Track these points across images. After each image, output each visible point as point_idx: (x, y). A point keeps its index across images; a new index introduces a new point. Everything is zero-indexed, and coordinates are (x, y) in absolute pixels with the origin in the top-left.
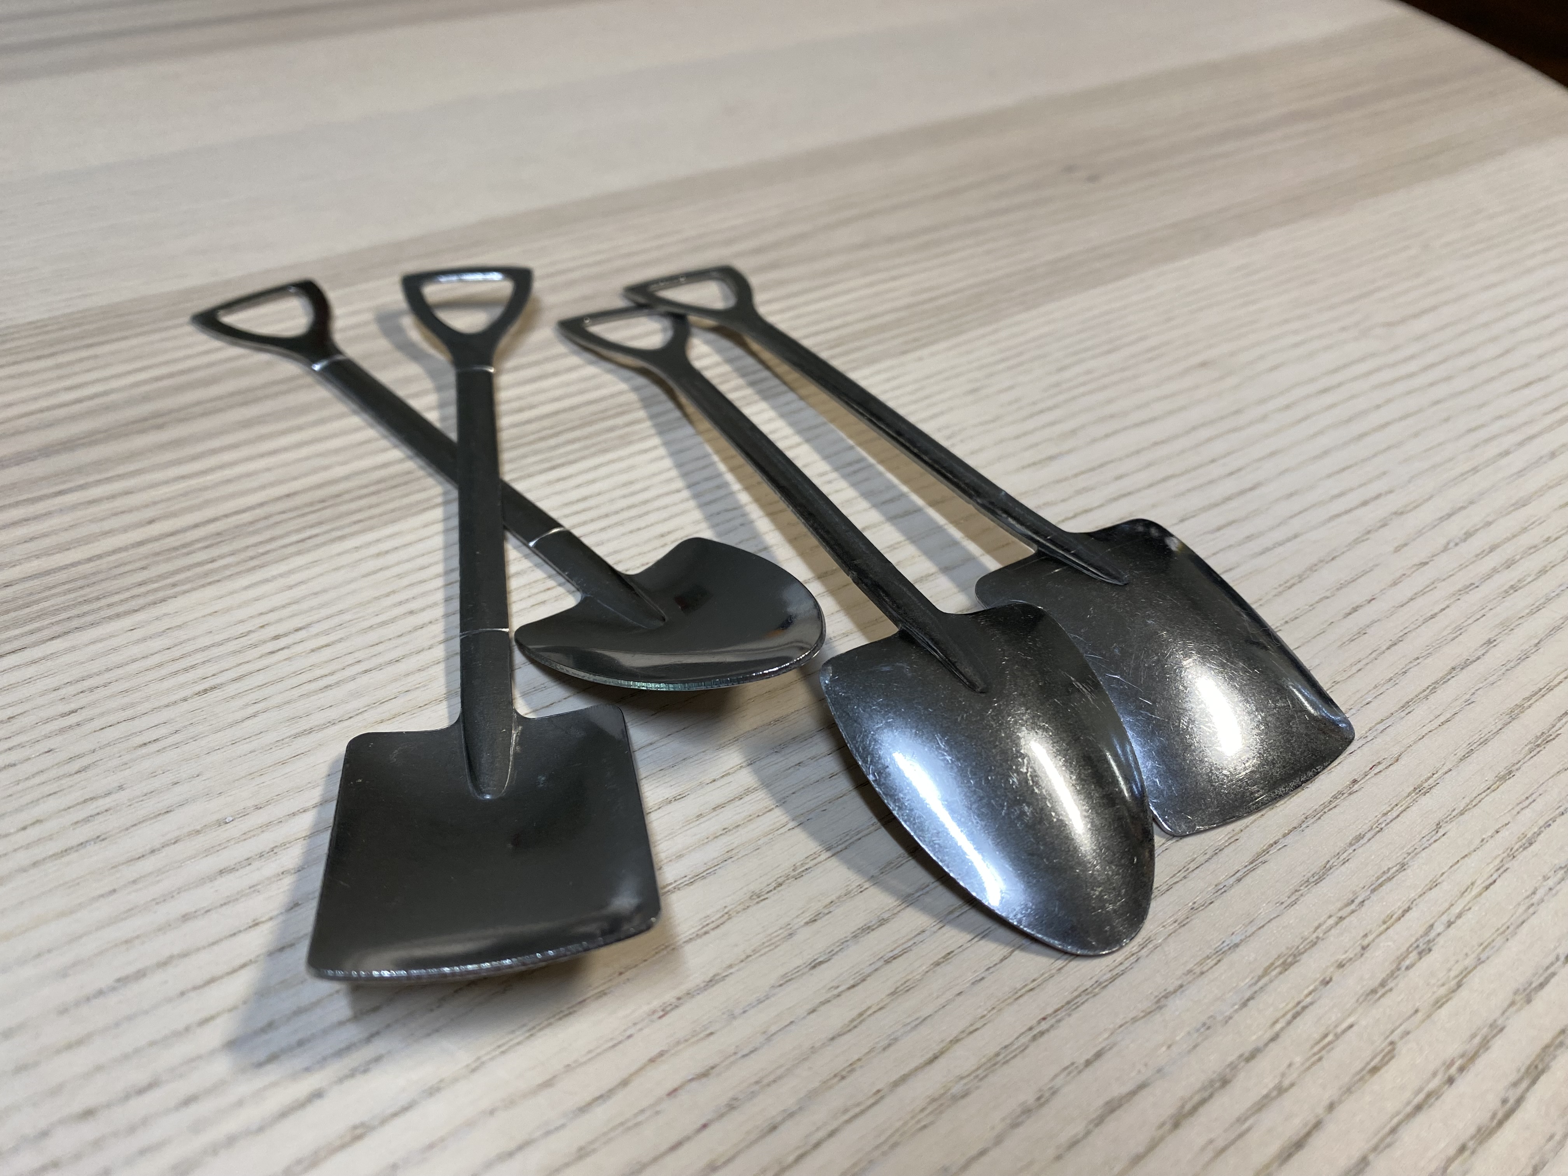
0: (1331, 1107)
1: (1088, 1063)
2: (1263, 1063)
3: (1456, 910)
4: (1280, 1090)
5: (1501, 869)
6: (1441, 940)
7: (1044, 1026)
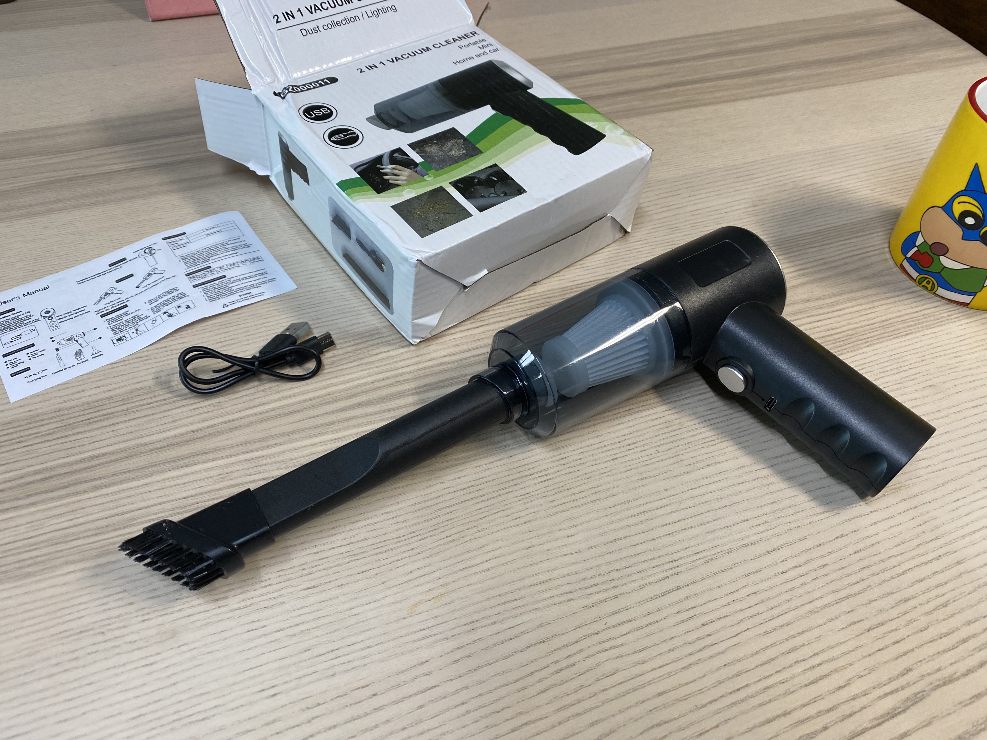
0: (908, 636)
1: (849, 612)
2: (894, 622)
3: (958, 598)
4: (896, 629)
5: (974, 590)
6: (951, 605)
7: (839, 601)
